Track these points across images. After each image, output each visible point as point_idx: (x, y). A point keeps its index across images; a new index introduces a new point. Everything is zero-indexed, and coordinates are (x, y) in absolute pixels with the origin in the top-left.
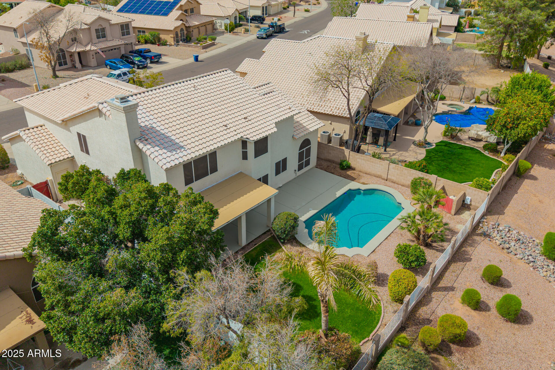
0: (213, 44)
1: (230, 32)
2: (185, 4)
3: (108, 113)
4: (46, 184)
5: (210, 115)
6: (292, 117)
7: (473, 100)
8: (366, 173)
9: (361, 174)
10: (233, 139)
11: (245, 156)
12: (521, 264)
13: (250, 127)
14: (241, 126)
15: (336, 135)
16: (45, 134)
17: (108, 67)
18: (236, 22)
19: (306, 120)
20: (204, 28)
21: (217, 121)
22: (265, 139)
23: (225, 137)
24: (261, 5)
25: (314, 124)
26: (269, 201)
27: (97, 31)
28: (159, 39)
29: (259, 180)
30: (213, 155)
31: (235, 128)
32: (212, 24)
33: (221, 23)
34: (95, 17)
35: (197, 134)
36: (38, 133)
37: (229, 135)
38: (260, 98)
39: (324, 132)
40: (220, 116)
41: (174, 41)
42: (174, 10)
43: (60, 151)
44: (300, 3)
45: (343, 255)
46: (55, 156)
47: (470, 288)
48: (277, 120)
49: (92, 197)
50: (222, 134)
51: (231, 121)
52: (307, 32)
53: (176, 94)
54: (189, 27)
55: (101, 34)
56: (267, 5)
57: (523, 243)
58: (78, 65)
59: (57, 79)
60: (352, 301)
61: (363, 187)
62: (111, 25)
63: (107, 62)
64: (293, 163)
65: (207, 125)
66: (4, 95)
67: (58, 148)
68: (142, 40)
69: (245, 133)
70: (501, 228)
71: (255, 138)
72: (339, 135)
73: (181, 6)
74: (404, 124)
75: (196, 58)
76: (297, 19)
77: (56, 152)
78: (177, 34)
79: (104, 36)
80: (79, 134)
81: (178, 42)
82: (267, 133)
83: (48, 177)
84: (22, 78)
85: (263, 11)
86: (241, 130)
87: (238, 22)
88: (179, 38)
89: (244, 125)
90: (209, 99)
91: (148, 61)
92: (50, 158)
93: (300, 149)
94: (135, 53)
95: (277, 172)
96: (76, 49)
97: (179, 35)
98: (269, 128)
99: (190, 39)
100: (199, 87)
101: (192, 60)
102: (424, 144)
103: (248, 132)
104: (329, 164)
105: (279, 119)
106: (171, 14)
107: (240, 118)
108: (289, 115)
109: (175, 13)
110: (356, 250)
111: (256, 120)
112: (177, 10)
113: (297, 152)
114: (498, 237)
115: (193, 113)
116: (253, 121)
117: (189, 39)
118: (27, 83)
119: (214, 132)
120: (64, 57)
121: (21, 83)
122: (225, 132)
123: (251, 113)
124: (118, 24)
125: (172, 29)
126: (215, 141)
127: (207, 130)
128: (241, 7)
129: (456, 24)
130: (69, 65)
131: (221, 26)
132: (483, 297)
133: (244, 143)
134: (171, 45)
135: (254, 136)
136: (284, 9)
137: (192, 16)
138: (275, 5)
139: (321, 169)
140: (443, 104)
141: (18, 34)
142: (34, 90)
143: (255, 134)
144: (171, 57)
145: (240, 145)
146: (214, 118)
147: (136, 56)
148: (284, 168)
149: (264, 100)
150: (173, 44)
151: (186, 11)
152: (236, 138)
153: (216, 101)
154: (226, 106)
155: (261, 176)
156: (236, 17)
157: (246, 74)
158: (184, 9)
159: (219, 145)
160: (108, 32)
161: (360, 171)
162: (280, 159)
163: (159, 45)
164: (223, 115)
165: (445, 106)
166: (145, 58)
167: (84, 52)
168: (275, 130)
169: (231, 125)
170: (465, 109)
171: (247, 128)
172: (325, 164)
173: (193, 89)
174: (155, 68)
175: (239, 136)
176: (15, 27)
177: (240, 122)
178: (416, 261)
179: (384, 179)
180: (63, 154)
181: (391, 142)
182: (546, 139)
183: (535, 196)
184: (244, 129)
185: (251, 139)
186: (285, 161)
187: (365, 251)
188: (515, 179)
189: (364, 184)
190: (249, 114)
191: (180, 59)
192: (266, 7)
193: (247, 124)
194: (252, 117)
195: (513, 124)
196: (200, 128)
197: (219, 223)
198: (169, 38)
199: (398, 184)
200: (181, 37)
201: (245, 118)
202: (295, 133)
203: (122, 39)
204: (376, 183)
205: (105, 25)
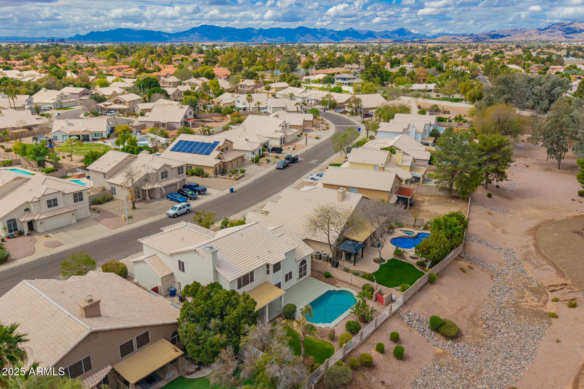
0: (243, 176)
1: (255, 163)
2: (222, 145)
3: (201, 253)
4: (157, 288)
5: (250, 251)
6: (295, 249)
7: (423, 228)
8: (340, 280)
9: (337, 281)
10: (262, 264)
11: (268, 273)
12: (416, 333)
13: (271, 256)
14: (267, 256)
15: (324, 254)
16: (157, 260)
17: (169, 199)
18: (260, 154)
19: (303, 249)
20: (236, 161)
21: (254, 254)
22: (279, 263)
23: (259, 263)
24: (279, 137)
25: (308, 251)
26: (281, 297)
27: (162, 173)
28: (203, 172)
29: (276, 285)
30: (252, 273)
31: (263, 258)
32: (242, 158)
33: (248, 155)
34: (162, 165)
35: (244, 262)
36: (154, 259)
37: (260, 262)
38: (277, 238)
39: (317, 253)
40: (256, 251)
41: (214, 174)
42: (214, 151)
43: (166, 269)
44: (312, 128)
45: (320, 327)
46: (164, 273)
47: (379, 342)
48: (286, 252)
49: (200, 296)
50: (257, 261)
51: (261, 254)
52: (315, 162)
53: (233, 239)
54: (225, 162)
55: (164, 175)
56: (284, 136)
57: (421, 322)
58: (148, 198)
59: (136, 210)
60: (320, 349)
61: (337, 289)
62: (172, 169)
63: (169, 196)
64: (296, 274)
65: (249, 257)
66: (103, 224)
67: (165, 268)
68: (190, 173)
69: (269, 260)
70: (410, 314)
71: (274, 263)
72: (326, 255)
73: (219, 147)
74: (371, 246)
75: (232, 190)
76: (308, 148)
77: (164, 270)
78: (216, 169)
79: (166, 176)
80: (179, 261)
81: (216, 174)
82: (280, 260)
83: (159, 284)
84: (111, 209)
85: (281, 141)
86: (267, 259)
87: (261, 154)
88: (218, 172)
89: (268, 255)
90: (250, 241)
91: (197, 193)
92: (162, 274)
93: (300, 266)
94: (187, 188)
95: (286, 280)
96: (148, 187)
97: (218, 169)
98: (281, 256)
99: (226, 171)
100: (244, 234)
101: (228, 191)
102: (379, 260)
103: (270, 260)
104: (319, 274)
105: (287, 251)
106: (212, 154)
107: (266, 251)
108: (293, 248)
109: (215, 153)
110: (327, 325)
111: (274, 252)
112: (216, 150)
113: (298, 268)
114: (407, 319)
115: (242, 250)
116: (273, 253)
117: (224, 171)
118: (115, 213)
119: (253, 260)
120: (139, 193)
121: (112, 214)
122: (258, 260)
123: (272, 248)
124: (176, 167)
125: (213, 166)
126: (253, 266)
127: (249, 259)
128: (264, 140)
129: (429, 159)
130: (141, 198)
131: (248, 158)
132: (386, 347)
133: (268, 266)
134: (211, 177)
135: (273, 262)
136: (299, 136)
137: (227, 153)
138: (291, 135)
139: (314, 277)
140: (401, 230)
141: (107, 177)
142: (122, 219)
143: (274, 260)
144: (212, 188)
145: (266, 266)
146: (252, 253)
147: (190, 191)
148: (291, 278)
149: (279, 240)
150: (213, 176)
151: (222, 150)
152: (264, 263)
153: (253, 242)
154: (258, 245)
155: (277, 283)
156: (260, 151)
157: (269, 212)
158: (221, 148)
159: (255, 268)
160: (169, 174)
161: (337, 279)
162: (288, 272)
163: (202, 177)
164: (257, 250)
165: (402, 232)
166: (195, 191)
167: (153, 189)
168: (285, 257)
169: (261, 256)
170: (414, 235)
171: (270, 257)
172: (316, 274)
173: (241, 236)
174: (203, 199)
175: (265, 262)
176: (105, 172)
177: (266, 254)
178: (354, 329)
179: (350, 284)
180: (168, 271)
181: (359, 259)
182: (461, 257)
183: (437, 295)
184: (268, 258)
185: (272, 264)
186: (291, 274)
187: (331, 325)
188: (428, 284)
189: (338, 287)
190: (270, 249)
191: (220, 190)
192: (284, 138)
193: (270, 255)
194: (272, 250)
195: (427, 251)
196: (246, 258)
197: (257, 308)
198: (211, 172)
199: (357, 287)
200: (219, 171)
201: (268, 252)
202: (297, 257)
203: (178, 177)
204: (345, 287)
205: (167, 169)
